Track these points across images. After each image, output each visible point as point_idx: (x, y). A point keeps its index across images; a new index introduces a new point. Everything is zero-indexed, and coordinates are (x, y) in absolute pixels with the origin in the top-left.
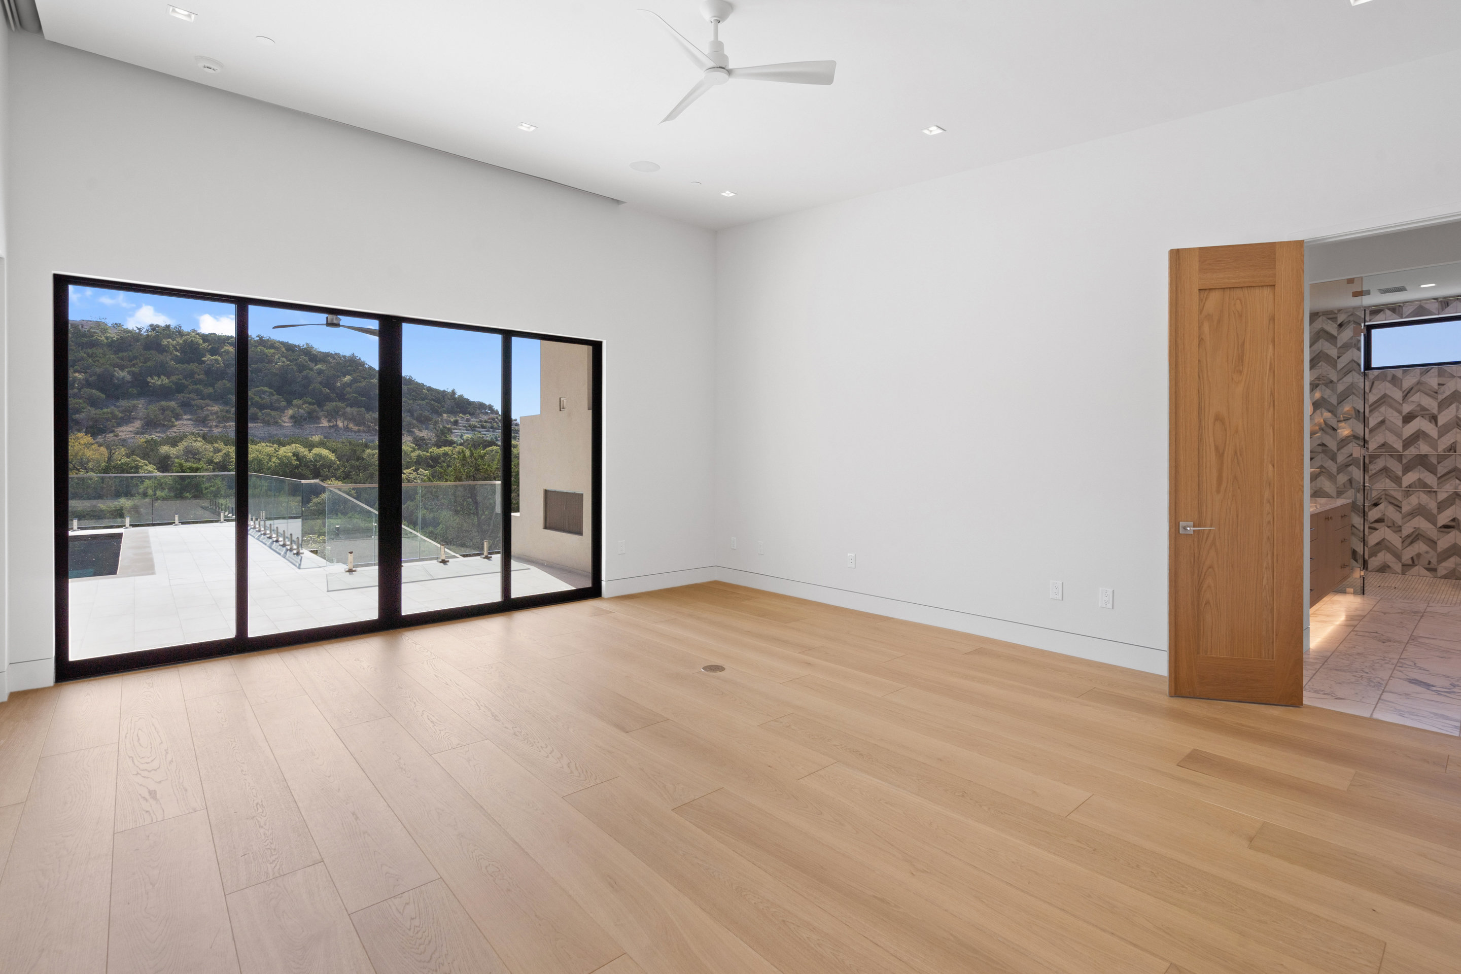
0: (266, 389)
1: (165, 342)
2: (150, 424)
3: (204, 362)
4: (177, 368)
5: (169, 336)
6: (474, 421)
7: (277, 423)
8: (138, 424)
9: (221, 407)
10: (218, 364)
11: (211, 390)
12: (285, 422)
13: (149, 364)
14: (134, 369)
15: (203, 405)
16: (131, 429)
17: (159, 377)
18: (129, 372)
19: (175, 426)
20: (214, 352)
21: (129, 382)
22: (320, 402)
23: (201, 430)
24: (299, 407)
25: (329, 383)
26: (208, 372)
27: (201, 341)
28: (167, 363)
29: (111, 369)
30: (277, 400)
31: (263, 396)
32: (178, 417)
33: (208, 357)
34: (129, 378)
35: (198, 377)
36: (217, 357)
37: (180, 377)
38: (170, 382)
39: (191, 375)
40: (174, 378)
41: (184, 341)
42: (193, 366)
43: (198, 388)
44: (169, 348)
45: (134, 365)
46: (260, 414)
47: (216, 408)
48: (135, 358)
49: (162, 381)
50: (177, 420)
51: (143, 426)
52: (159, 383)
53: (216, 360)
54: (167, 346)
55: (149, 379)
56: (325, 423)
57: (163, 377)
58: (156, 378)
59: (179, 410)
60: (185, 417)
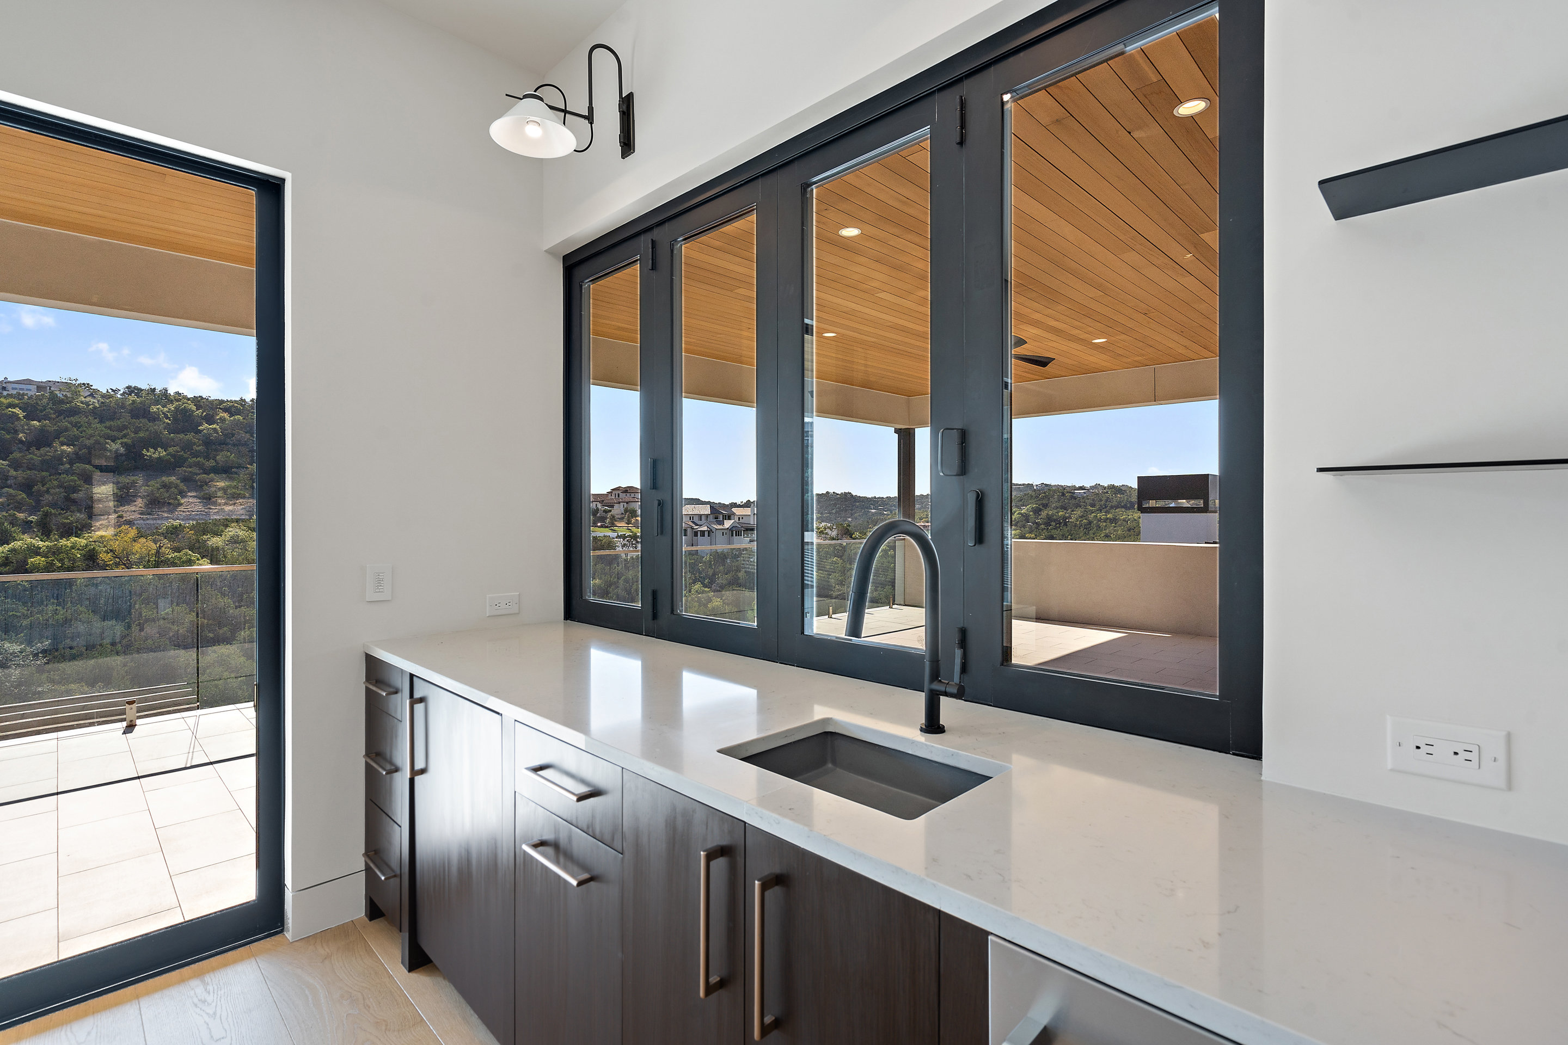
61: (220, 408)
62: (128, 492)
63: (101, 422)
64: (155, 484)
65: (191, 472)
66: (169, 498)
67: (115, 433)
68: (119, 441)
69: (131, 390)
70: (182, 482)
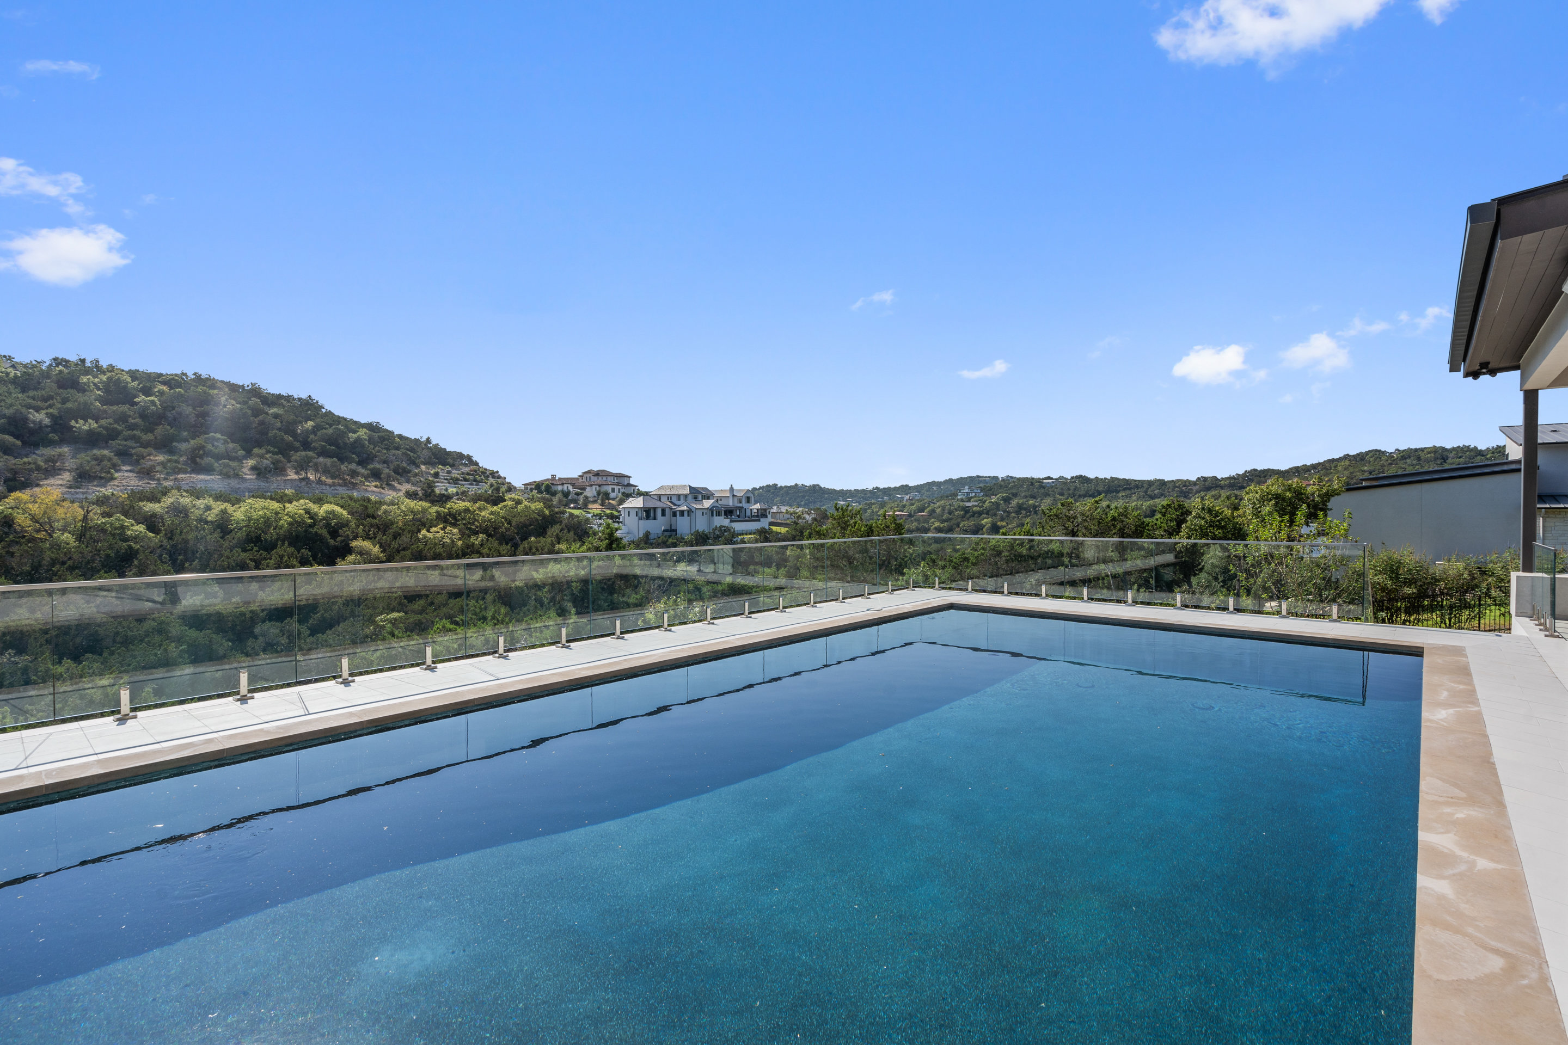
0: (218, 436)
1: (84, 379)
2: (83, 477)
3: (136, 404)
4: (105, 411)
5: (87, 371)
6: (455, 474)
7: (238, 475)
8: (67, 476)
9: (166, 457)
10: (155, 405)
11: (150, 436)
12: (246, 474)
13: (69, 405)
14: (51, 410)
15: (145, 454)
16: (60, 482)
17: (86, 421)
18: (47, 414)
19: (115, 479)
20: (147, 392)
21: (47, 426)
22: (285, 450)
23: (149, 483)
24: (262, 457)
25: (289, 429)
26: (143, 416)
27: (129, 379)
28: (92, 404)
29: (24, 410)
30: (234, 449)
31: (216, 443)
32: (115, 467)
33: (141, 398)
34: (47, 421)
35: (133, 421)
36: (152, 398)
37: (111, 420)
38: (99, 427)
39: (123, 418)
40: (103, 422)
41: (108, 378)
42: (125, 408)
43: (135, 435)
44: (89, 386)
45: (50, 406)
46: (216, 465)
47: (161, 458)
48: (51, 398)
49: (90, 425)
50: (117, 471)
51: (75, 479)
52: (86, 428)
53: (153, 402)
54: (87, 384)
55: (73, 423)
56: (292, 475)
57: (90, 421)
58: (81, 422)
59: (116, 460)
60: (124, 468)
61: (158, 381)
62: (54, 465)
63: (23, 391)
64: (85, 457)
65: (126, 445)
66: (100, 471)
67: (40, 404)
68: (44, 412)
69: (58, 361)
70: (115, 455)
